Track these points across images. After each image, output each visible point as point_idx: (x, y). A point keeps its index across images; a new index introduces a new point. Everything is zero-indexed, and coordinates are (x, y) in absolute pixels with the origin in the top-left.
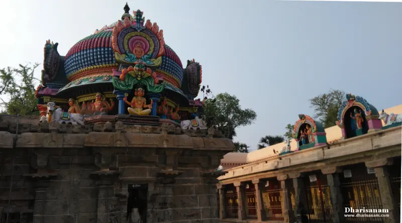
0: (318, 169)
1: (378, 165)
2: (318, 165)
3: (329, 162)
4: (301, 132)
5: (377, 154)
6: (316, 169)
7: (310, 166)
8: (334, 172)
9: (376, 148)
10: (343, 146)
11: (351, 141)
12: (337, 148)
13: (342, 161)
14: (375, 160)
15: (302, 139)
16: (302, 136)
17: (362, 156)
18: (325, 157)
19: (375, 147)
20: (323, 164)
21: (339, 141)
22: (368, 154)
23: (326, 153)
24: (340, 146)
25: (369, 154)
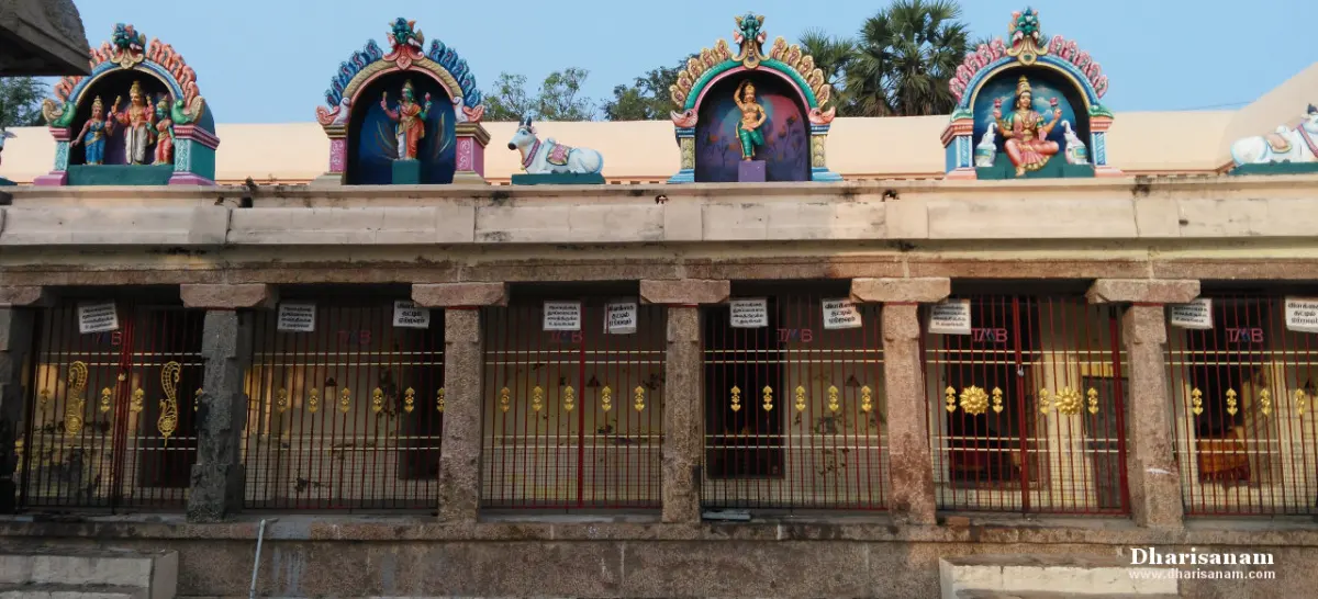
0: (165, 280)
1: (465, 302)
2: (172, 263)
3: (236, 260)
4: (97, 104)
5: (472, 262)
6: (149, 280)
7: (117, 264)
8: (249, 302)
9: (489, 240)
10: (322, 209)
11: (370, 196)
12: (297, 210)
13: (306, 266)
14: (458, 281)
15: (93, 139)
16: (94, 122)
17: (411, 259)
18: (233, 238)
19: (487, 235)
20: (200, 264)
21: (312, 188)
22: (434, 258)
23: (237, 222)
24: (309, 205)
25: (438, 258)
